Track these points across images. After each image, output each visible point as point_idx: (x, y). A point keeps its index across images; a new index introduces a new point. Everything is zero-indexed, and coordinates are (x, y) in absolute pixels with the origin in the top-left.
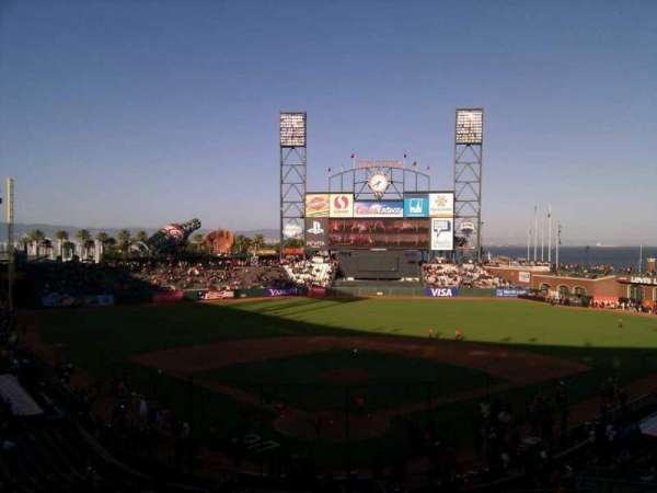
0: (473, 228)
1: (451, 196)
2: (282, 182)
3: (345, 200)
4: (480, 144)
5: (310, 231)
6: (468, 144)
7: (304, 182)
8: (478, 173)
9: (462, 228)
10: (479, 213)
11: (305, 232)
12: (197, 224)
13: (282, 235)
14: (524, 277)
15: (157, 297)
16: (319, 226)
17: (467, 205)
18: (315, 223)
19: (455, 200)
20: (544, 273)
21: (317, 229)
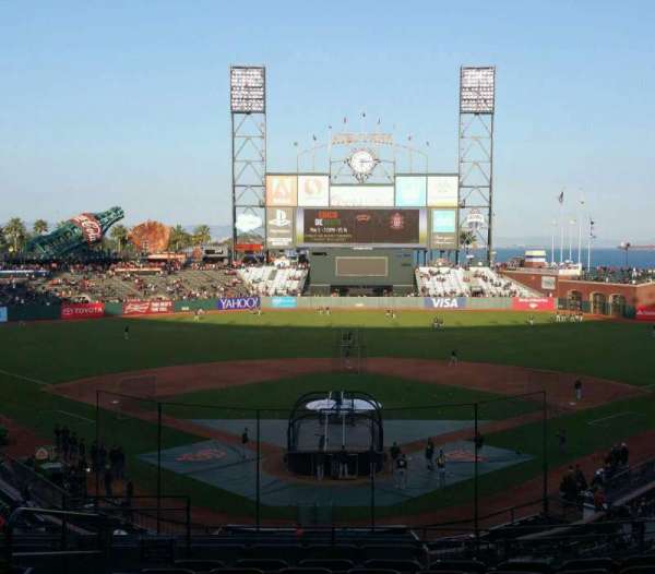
0: (483, 221)
1: (455, 180)
4: (492, 113)
5: (270, 222)
6: (477, 113)
8: (489, 152)
9: (469, 221)
10: (490, 202)
11: (265, 226)
13: (235, 230)
14: (548, 283)
15: (67, 311)
16: (284, 216)
17: (475, 191)
19: (460, 186)
20: (573, 278)
21: (281, 219)
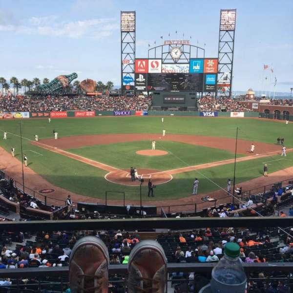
2: (122, 53)
3: (157, 63)
5: (137, 80)
7: (134, 53)
12: (75, 75)
15: (53, 114)
18: (140, 75)
21: (141, 79)
